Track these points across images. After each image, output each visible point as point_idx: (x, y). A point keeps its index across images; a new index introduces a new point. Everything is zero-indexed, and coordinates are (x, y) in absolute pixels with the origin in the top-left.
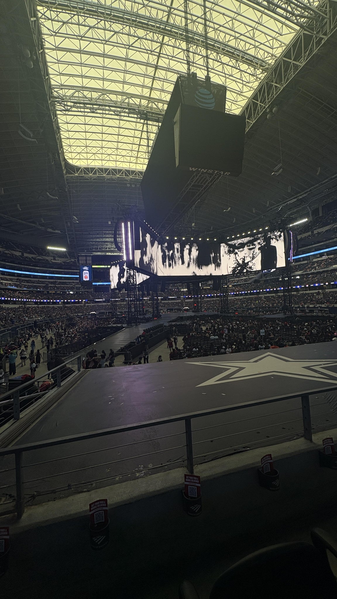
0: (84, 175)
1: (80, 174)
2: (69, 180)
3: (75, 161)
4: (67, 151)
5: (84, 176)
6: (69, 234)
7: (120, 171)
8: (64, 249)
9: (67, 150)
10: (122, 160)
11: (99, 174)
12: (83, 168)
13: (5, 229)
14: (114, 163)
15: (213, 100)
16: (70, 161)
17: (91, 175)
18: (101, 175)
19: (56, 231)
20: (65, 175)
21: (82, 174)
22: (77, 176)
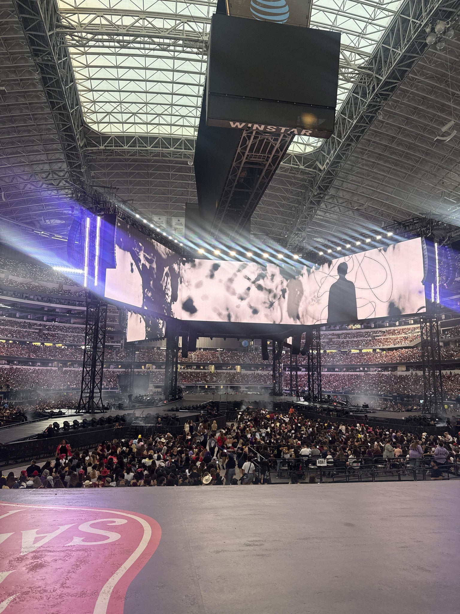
1: (108, 146)
2: (91, 156)
3: (102, 126)
4: (89, 111)
5: (115, 149)
7: (176, 140)
9: (89, 109)
10: (180, 122)
11: (139, 147)
12: (113, 136)
14: (168, 128)
15: (287, 9)
16: (95, 127)
17: (126, 147)
18: (143, 147)
20: (82, 148)
21: (111, 146)
22: (104, 150)
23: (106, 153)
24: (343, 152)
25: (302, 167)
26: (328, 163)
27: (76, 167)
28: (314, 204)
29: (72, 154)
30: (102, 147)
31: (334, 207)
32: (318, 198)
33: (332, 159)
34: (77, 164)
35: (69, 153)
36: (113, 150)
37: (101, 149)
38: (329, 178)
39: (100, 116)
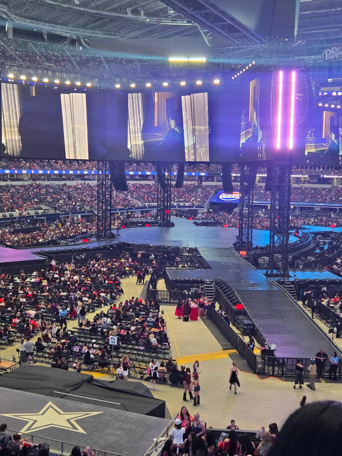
8: (200, 59)
13: (93, 33)
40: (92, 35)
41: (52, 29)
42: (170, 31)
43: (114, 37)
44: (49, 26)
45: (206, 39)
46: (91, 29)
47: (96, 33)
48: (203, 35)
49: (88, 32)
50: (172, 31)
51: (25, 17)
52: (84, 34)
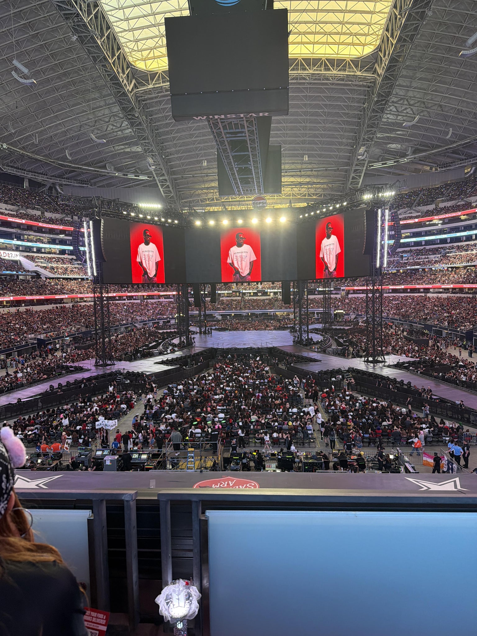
0: (162, 85)
1: (156, 84)
2: (141, 96)
3: (149, 62)
6: (160, 181)
12: (160, 72)
13: (68, 182)
16: (141, 65)
19: (141, 178)
20: (132, 90)
21: (159, 83)
22: (152, 88)
23: (155, 90)
24: (397, 54)
25: (359, 73)
26: (384, 67)
27: (130, 111)
28: (377, 112)
29: (123, 99)
30: (151, 86)
31: (406, 109)
32: (381, 104)
33: (387, 63)
34: (130, 108)
35: (120, 99)
36: (162, 87)
37: (151, 88)
38: (388, 83)
39: (145, 53)
40: (67, 183)
41: (34, 177)
42: (131, 183)
43: (86, 186)
44: (32, 175)
45: (161, 190)
46: (67, 179)
47: (71, 182)
48: (160, 187)
49: (64, 181)
50: (133, 183)
51: (12, 167)
52: (61, 182)
